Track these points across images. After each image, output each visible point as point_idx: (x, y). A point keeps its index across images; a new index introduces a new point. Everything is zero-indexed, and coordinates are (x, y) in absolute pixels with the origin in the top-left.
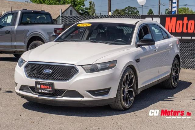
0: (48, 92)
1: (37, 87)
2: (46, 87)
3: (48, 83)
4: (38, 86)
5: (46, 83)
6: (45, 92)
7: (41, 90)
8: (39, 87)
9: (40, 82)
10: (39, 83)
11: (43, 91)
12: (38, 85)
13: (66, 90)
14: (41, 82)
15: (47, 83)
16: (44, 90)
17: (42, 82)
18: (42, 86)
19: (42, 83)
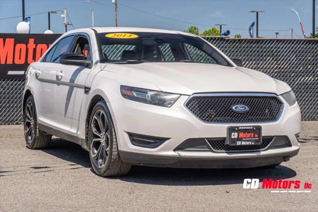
0: (253, 143)
1: (233, 137)
2: (249, 135)
3: (253, 126)
4: (235, 135)
5: (249, 128)
6: (248, 143)
7: (240, 142)
8: (236, 137)
9: (238, 127)
10: (237, 129)
11: (243, 143)
12: (233, 134)
13: (274, 136)
14: (240, 128)
15: (252, 128)
16: (245, 141)
17: (241, 126)
18: (241, 135)
19: (242, 128)
